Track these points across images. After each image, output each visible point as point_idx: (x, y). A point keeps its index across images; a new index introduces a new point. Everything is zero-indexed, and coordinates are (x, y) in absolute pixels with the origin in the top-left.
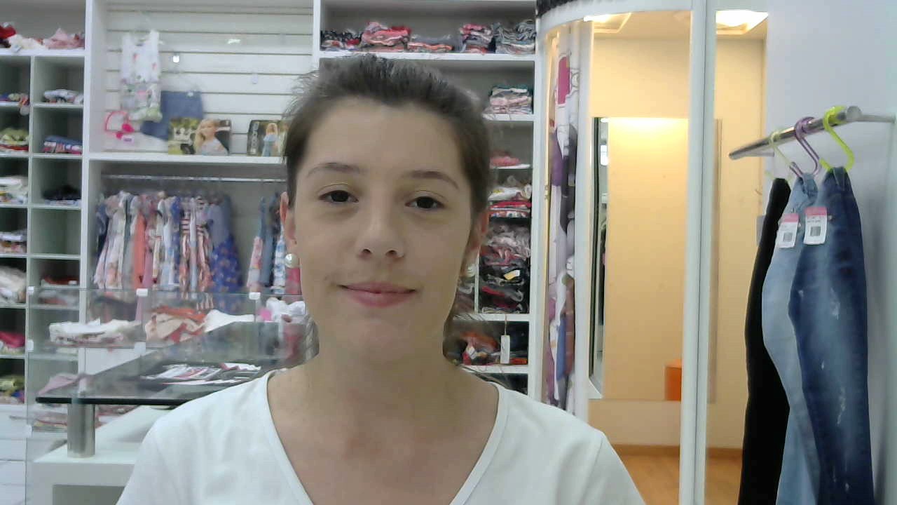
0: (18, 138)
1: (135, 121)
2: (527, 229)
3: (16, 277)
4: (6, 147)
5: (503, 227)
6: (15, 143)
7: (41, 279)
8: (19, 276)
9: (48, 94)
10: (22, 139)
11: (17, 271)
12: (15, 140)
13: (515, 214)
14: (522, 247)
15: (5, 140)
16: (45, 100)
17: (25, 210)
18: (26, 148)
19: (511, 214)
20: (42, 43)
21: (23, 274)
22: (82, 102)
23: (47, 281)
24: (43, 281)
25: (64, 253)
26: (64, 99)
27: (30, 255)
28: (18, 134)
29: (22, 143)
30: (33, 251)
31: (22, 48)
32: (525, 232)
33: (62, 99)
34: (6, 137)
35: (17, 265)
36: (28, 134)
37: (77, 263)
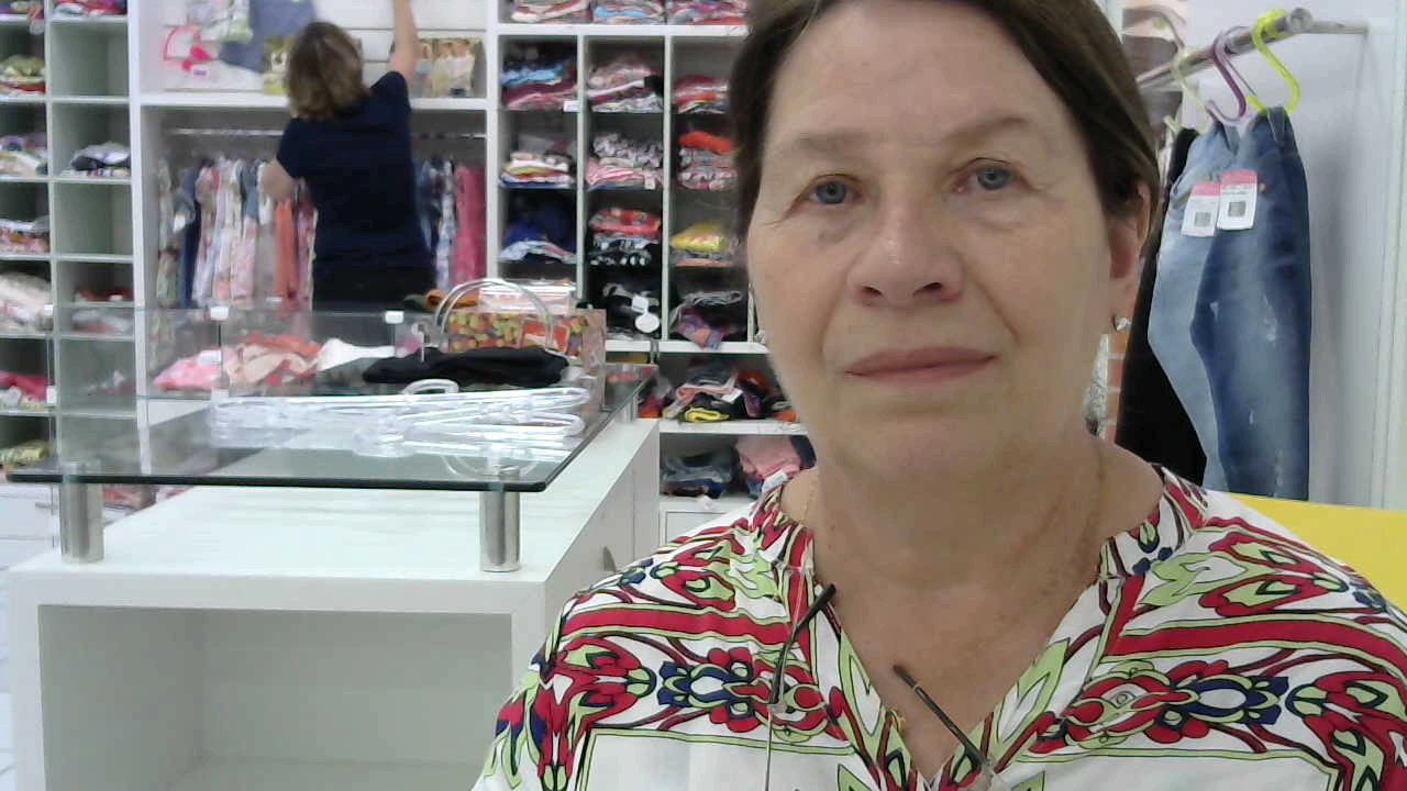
0: (29, 71)
1: (210, 42)
3: (35, 291)
4: (12, 86)
6: (25, 80)
7: (75, 293)
8: (41, 288)
10: (34, 74)
11: (36, 279)
12: (24, 75)
15: (9, 76)
17: (44, 186)
18: (41, 88)
21: (45, 285)
23: (84, 296)
24: (78, 295)
25: (110, 252)
27: (55, 257)
28: (28, 65)
29: (36, 80)
30: (60, 250)
34: (10, 70)
35: (35, 271)
36: (44, 64)
37: (128, 268)
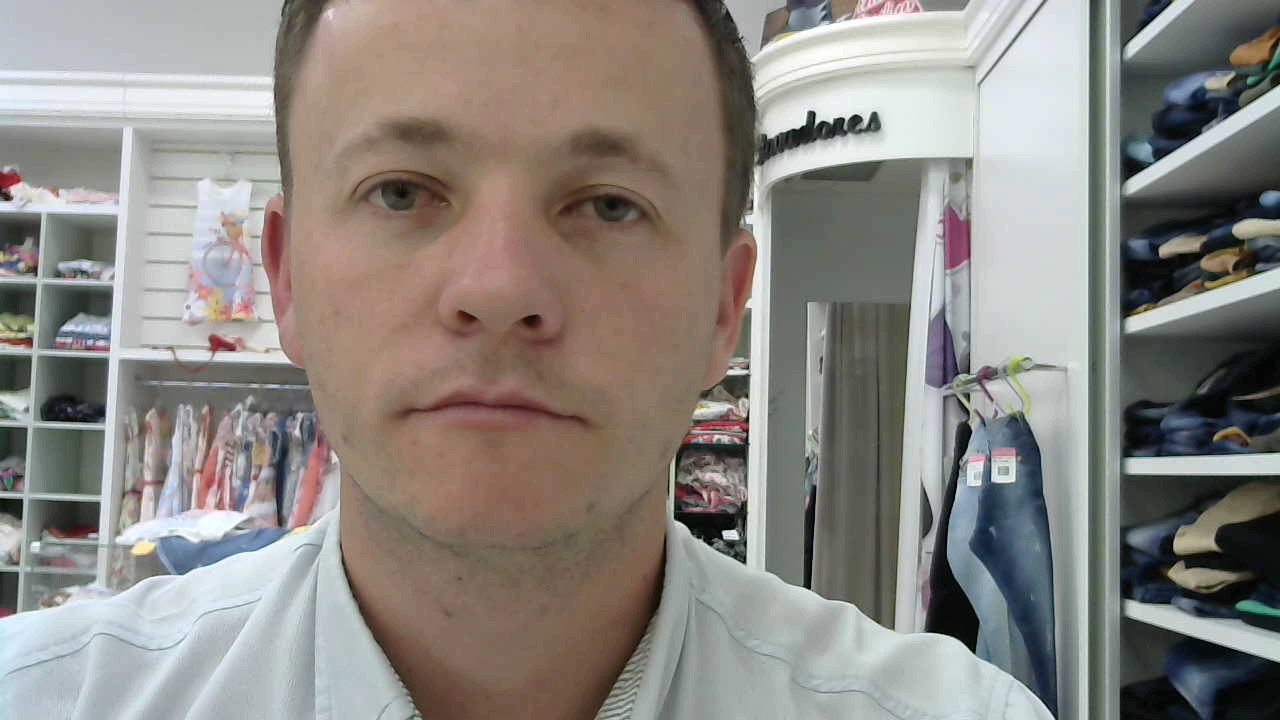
0: (16, 328)
2: (742, 460)
3: (7, 527)
5: (708, 458)
6: (12, 335)
7: (42, 531)
8: (13, 525)
9: (62, 266)
10: (21, 330)
11: (9, 517)
12: (12, 330)
13: (726, 439)
14: (735, 486)
16: (58, 274)
17: (24, 430)
18: (29, 342)
19: (719, 440)
20: (58, 195)
21: (17, 521)
22: (112, 277)
23: (51, 532)
24: (46, 532)
25: (76, 491)
26: (86, 273)
27: (27, 494)
28: (15, 322)
29: (22, 335)
30: (32, 490)
31: (29, 201)
32: (740, 465)
33: (83, 273)
35: (8, 508)
36: (33, 321)
37: (96, 507)
